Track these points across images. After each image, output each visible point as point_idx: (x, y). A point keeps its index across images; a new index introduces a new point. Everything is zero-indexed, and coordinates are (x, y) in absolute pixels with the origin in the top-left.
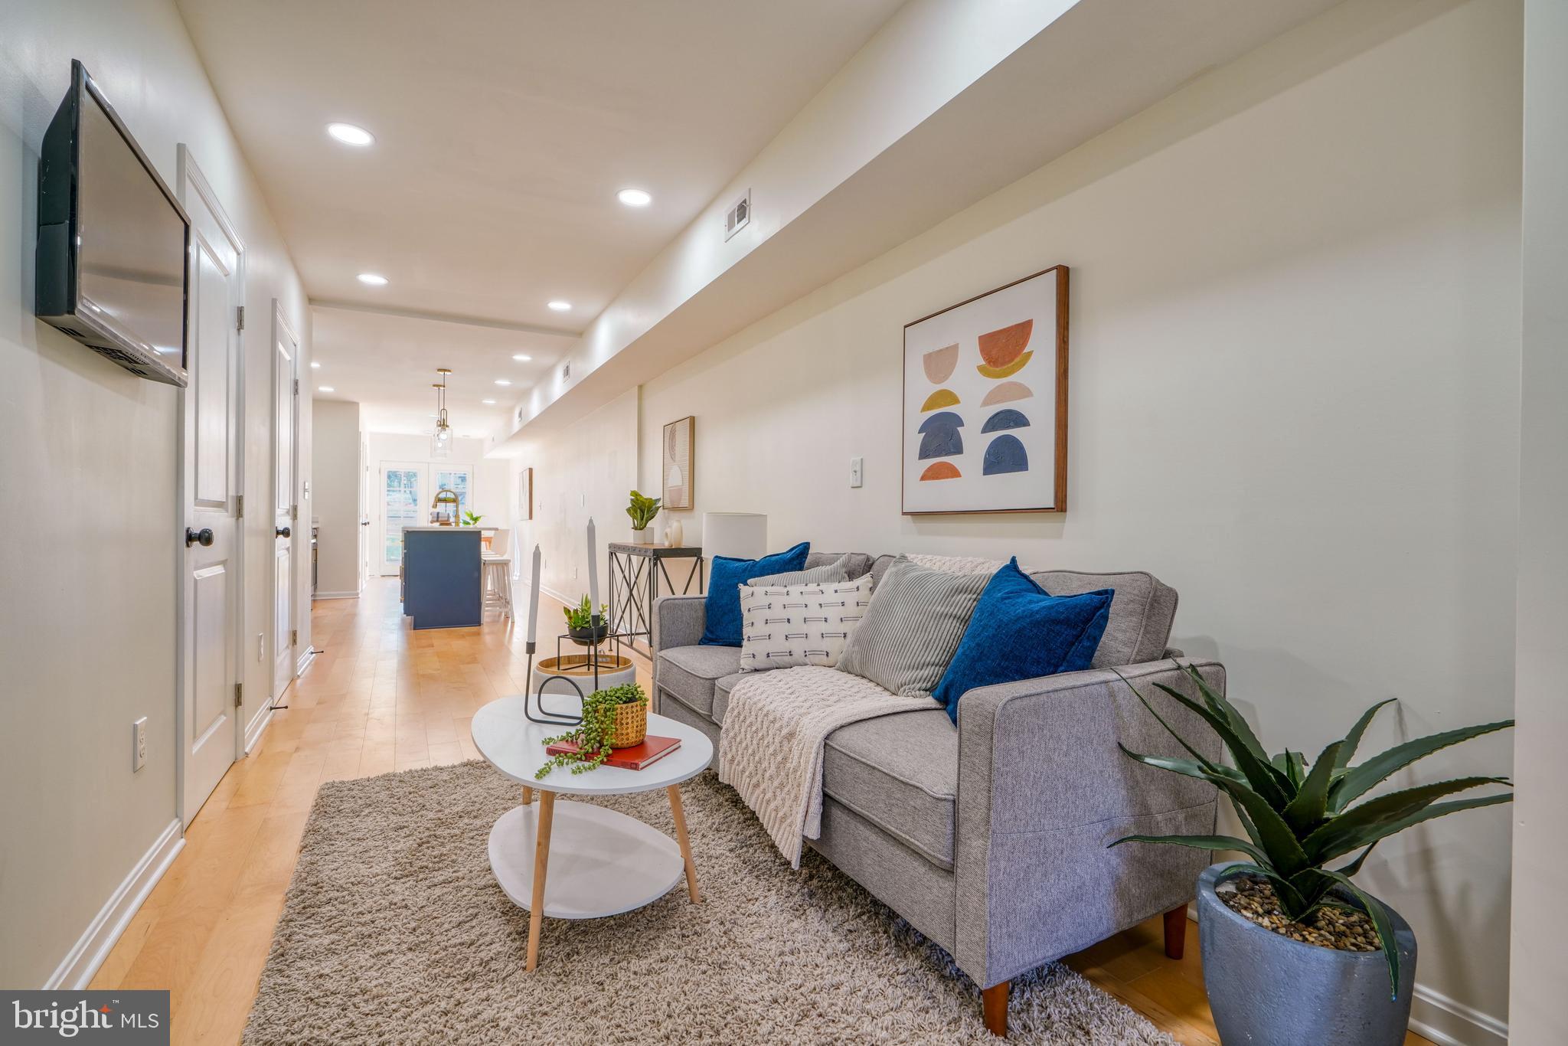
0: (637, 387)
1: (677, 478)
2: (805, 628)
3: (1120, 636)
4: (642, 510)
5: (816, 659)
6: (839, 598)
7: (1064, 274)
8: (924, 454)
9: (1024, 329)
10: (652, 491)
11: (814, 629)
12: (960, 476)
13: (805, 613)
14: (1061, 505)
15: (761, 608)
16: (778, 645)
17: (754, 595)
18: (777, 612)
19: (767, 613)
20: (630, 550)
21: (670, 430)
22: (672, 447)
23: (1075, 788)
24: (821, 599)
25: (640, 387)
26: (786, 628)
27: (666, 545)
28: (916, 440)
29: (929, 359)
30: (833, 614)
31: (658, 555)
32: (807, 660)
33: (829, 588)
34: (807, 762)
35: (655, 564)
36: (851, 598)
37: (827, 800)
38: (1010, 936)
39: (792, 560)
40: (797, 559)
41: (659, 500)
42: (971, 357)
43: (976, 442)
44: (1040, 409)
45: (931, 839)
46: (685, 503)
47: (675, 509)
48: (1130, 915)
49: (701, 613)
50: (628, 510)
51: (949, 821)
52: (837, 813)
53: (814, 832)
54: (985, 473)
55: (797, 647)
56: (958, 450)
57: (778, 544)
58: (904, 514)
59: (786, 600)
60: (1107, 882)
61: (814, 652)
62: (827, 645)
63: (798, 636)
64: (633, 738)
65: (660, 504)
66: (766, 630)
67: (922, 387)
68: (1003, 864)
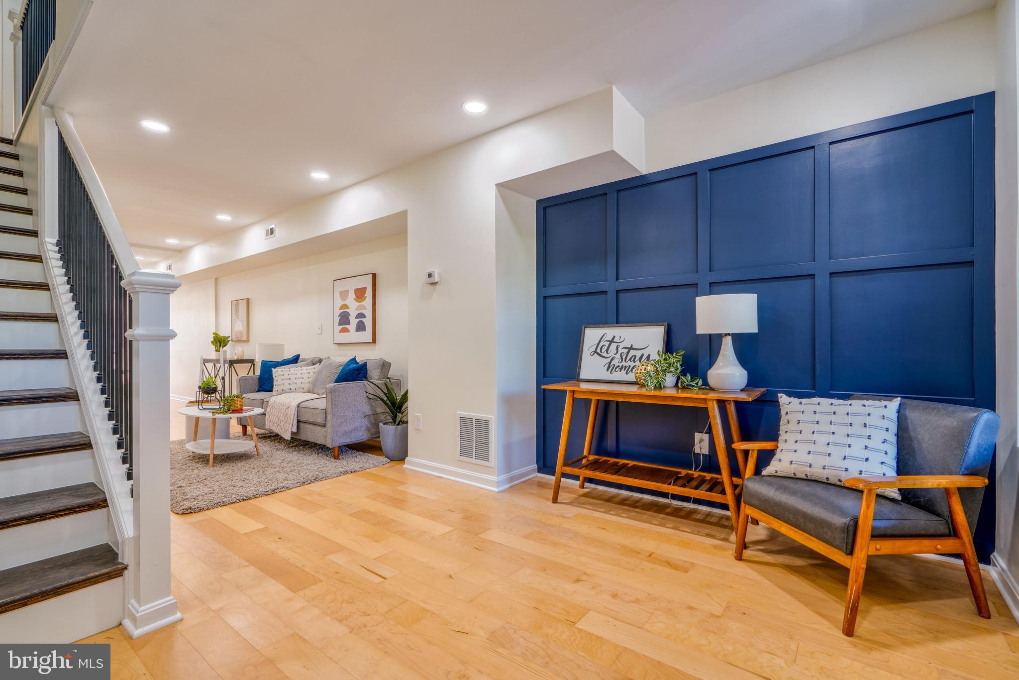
0: (214, 279)
1: (240, 326)
2: (296, 381)
3: (375, 374)
4: (220, 342)
5: (299, 390)
6: (307, 371)
7: (374, 276)
8: (340, 324)
9: (365, 289)
10: (224, 332)
11: (299, 381)
12: (349, 332)
13: (296, 376)
14: (374, 341)
15: (281, 375)
16: (286, 386)
17: (277, 372)
18: (286, 376)
19: (283, 377)
20: (215, 362)
21: (236, 304)
22: (237, 311)
23: (355, 405)
24: (302, 372)
25: (216, 279)
26: (289, 381)
27: (235, 358)
28: (337, 319)
29: (341, 292)
30: (305, 376)
31: (232, 363)
32: (296, 391)
33: (304, 368)
34: (292, 412)
35: (230, 367)
36: (312, 371)
37: (298, 422)
38: (337, 436)
39: (293, 360)
40: (295, 360)
41: (229, 337)
42: (352, 295)
43: (354, 322)
44: (368, 313)
45: (320, 420)
46: (244, 338)
47: (239, 341)
48: (372, 436)
49: (257, 381)
50: (212, 342)
51: (324, 414)
52: (301, 425)
53: (295, 430)
54: (356, 331)
55: (293, 387)
56: (349, 324)
57: (289, 355)
58: (334, 344)
59: (289, 372)
60: (364, 428)
61: (298, 388)
62: (303, 386)
63: (293, 383)
64: (239, 407)
65: (230, 339)
66: (282, 382)
67: (339, 302)
68: (335, 420)
